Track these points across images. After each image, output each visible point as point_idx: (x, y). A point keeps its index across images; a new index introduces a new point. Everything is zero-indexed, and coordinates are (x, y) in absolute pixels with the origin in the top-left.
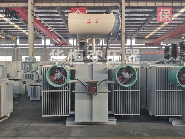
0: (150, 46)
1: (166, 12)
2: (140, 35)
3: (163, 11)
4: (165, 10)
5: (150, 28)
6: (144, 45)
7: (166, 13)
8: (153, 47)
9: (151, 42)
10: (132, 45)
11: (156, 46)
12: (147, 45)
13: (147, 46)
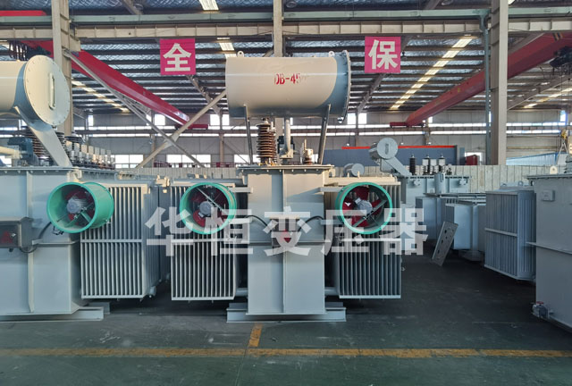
0: (400, 130)
1: (386, 47)
2: (374, 102)
3: (379, 46)
4: (383, 43)
5: (396, 85)
6: (388, 126)
7: (387, 51)
8: (408, 131)
9: (404, 119)
10: (360, 127)
11: (415, 130)
12: (394, 126)
13: (394, 130)
